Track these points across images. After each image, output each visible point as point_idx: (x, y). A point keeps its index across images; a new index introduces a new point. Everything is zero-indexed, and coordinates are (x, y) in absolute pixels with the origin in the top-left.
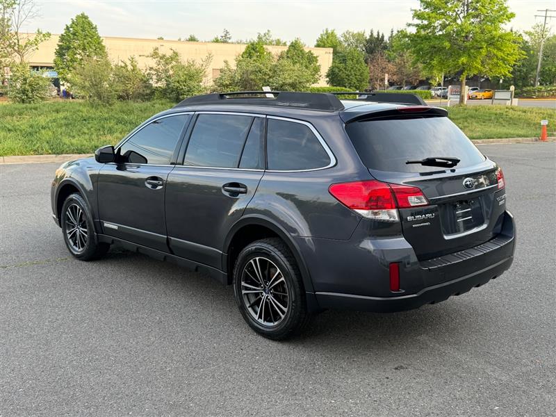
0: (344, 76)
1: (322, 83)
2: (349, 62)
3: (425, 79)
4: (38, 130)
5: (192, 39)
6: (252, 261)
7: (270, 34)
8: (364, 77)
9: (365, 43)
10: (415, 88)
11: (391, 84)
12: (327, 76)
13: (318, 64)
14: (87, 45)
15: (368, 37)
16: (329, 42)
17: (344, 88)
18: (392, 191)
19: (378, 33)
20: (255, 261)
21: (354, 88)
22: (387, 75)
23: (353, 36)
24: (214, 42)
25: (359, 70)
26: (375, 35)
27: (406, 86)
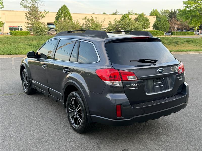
0: (159, 26)
1: (151, 29)
2: (162, 21)
3: (192, 27)
4: (39, 46)
5: (104, 14)
6: (71, 100)
7: (133, 11)
8: (167, 26)
9: (169, 14)
10: (188, 31)
11: (178, 29)
12: (153, 26)
13: (149, 22)
14: (66, 16)
15: (170, 12)
16: (155, 13)
17: (159, 31)
18: (120, 74)
19: (174, 10)
20: (72, 99)
21: (163, 31)
22: (176, 26)
23: (164, 11)
24: (112, 14)
25: (165, 24)
26: (173, 11)
27: (184, 30)
